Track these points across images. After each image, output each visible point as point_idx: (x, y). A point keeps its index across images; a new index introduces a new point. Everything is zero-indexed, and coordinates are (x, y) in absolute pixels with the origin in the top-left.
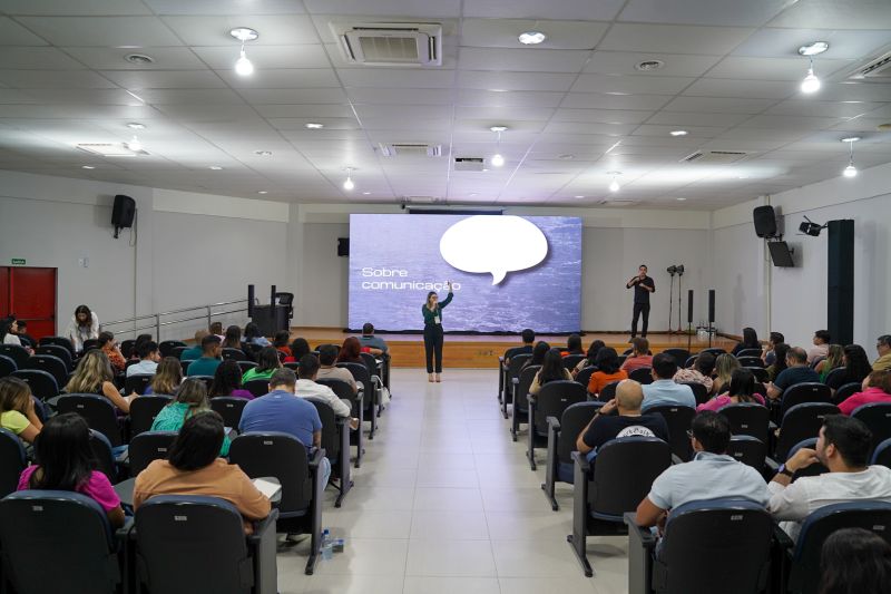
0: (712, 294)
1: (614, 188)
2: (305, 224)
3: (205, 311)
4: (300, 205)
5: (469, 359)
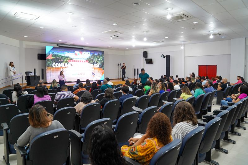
1: (134, 46)
2: (25, 48)
4: (24, 42)
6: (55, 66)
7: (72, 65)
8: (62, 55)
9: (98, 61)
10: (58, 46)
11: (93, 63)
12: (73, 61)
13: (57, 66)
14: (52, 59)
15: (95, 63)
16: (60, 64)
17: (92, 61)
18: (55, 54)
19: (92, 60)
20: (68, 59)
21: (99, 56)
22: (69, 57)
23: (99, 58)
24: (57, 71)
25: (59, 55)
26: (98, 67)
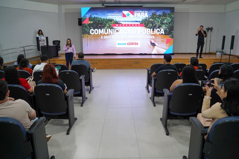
0: (233, 37)
2: (65, 13)
3: (23, 49)
4: (62, 6)
5: (131, 65)
6: (93, 33)
7: (117, 30)
8: (102, 18)
9: (162, 24)
10: (103, 6)
11: (153, 28)
12: (119, 26)
13: (96, 32)
14: (90, 24)
15: (157, 27)
16: (100, 30)
17: (151, 25)
18: (93, 17)
19: (152, 22)
20: (112, 22)
21: (165, 16)
22: (113, 20)
23: (164, 20)
24: (96, 39)
25: (99, 18)
26: (162, 34)
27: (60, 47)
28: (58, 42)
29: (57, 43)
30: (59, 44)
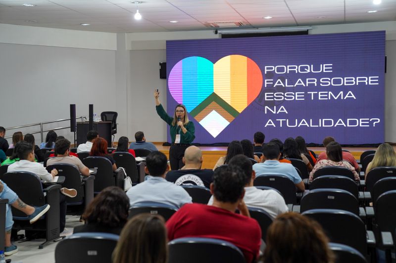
2: (130, 51)
4: (126, 34)
27: (115, 127)
28: (114, 115)
29: (110, 118)
30: (114, 120)
